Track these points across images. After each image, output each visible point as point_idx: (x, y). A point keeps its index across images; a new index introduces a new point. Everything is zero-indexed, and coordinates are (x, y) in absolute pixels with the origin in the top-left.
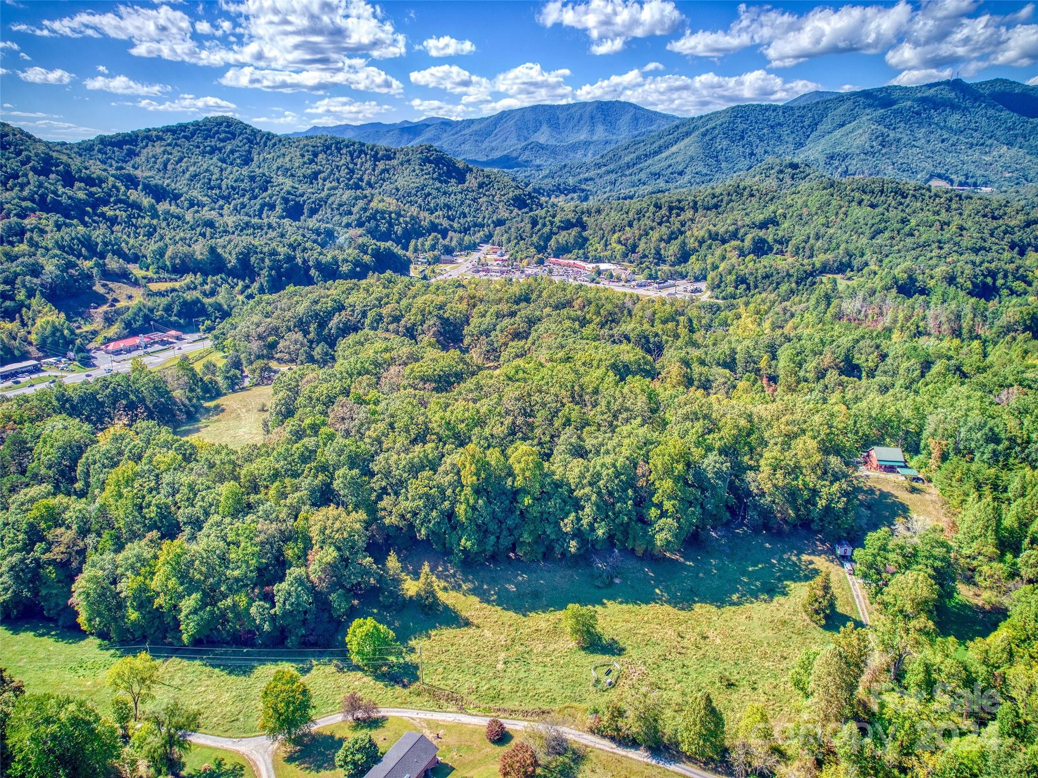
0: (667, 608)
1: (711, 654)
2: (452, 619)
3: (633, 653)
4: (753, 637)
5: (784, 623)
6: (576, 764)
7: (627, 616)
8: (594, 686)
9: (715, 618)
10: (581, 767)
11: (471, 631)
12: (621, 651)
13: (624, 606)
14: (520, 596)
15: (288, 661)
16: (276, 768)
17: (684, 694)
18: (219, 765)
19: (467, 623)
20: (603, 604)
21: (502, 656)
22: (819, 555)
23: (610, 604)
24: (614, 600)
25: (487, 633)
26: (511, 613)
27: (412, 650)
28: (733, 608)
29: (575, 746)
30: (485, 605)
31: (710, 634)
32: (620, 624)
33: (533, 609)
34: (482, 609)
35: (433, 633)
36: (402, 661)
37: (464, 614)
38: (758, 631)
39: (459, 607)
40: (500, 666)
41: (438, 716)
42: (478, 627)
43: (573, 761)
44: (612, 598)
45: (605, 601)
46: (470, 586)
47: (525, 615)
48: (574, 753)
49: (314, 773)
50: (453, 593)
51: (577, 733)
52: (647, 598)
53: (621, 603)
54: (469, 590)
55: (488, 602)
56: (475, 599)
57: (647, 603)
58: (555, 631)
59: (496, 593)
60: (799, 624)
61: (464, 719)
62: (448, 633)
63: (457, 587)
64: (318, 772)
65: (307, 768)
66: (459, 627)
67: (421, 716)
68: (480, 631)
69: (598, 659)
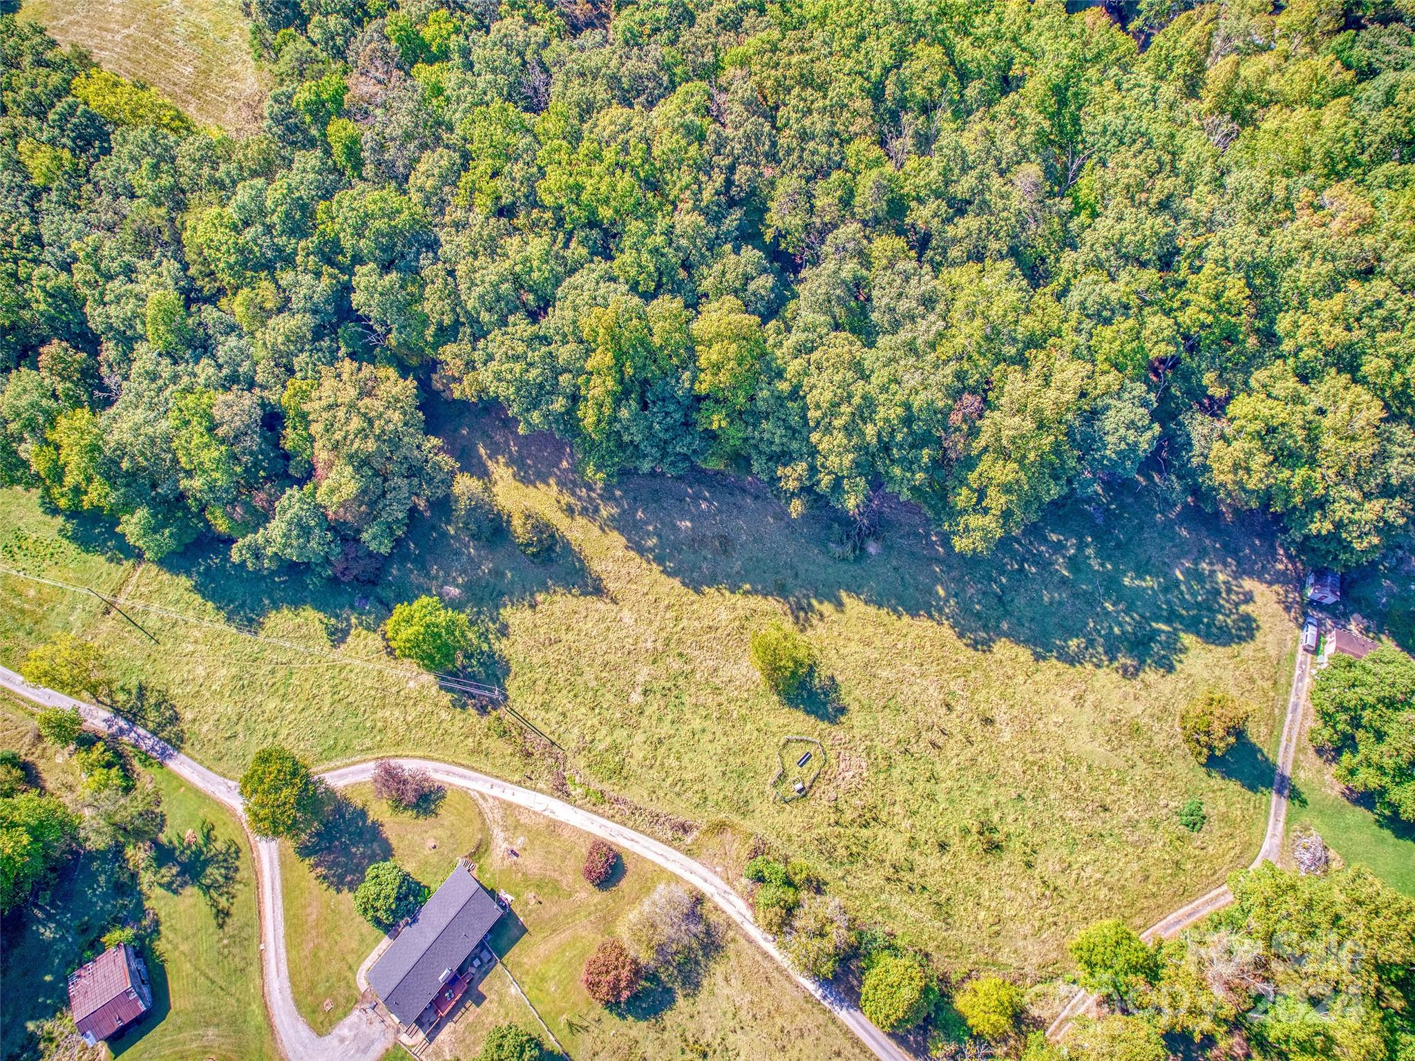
1: (985, 761)
3: (856, 719)
4: (1072, 746)
5: (1136, 731)
6: (706, 955)
7: (870, 630)
8: (775, 785)
9: (1021, 678)
10: (711, 964)
11: (600, 605)
12: (834, 713)
13: (872, 610)
14: (697, 541)
16: (283, 864)
17: (912, 844)
18: (208, 838)
19: (597, 590)
20: (838, 601)
21: (643, 673)
22: (1270, 584)
24: (859, 594)
26: (673, 582)
27: (504, 631)
29: (713, 918)
30: (632, 554)
31: (1000, 716)
32: (853, 646)
33: (712, 581)
34: (625, 561)
35: (541, 598)
36: (485, 647)
37: (596, 567)
38: (1084, 735)
40: (636, 698)
41: (522, 797)
42: (614, 601)
43: (704, 947)
45: (843, 594)
46: (615, 511)
47: (698, 591)
48: (708, 933)
49: (332, 891)
50: (580, 521)
51: (724, 886)
54: (612, 518)
55: (641, 551)
56: (617, 540)
57: (913, 612)
59: (656, 534)
60: (1160, 741)
61: (562, 811)
62: (563, 603)
63: (590, 512)
64: (339, 891)
65: (325, 877)
66: (585, 594)
67: (496, 792)
68: (616, 608)
69: (796, 721)
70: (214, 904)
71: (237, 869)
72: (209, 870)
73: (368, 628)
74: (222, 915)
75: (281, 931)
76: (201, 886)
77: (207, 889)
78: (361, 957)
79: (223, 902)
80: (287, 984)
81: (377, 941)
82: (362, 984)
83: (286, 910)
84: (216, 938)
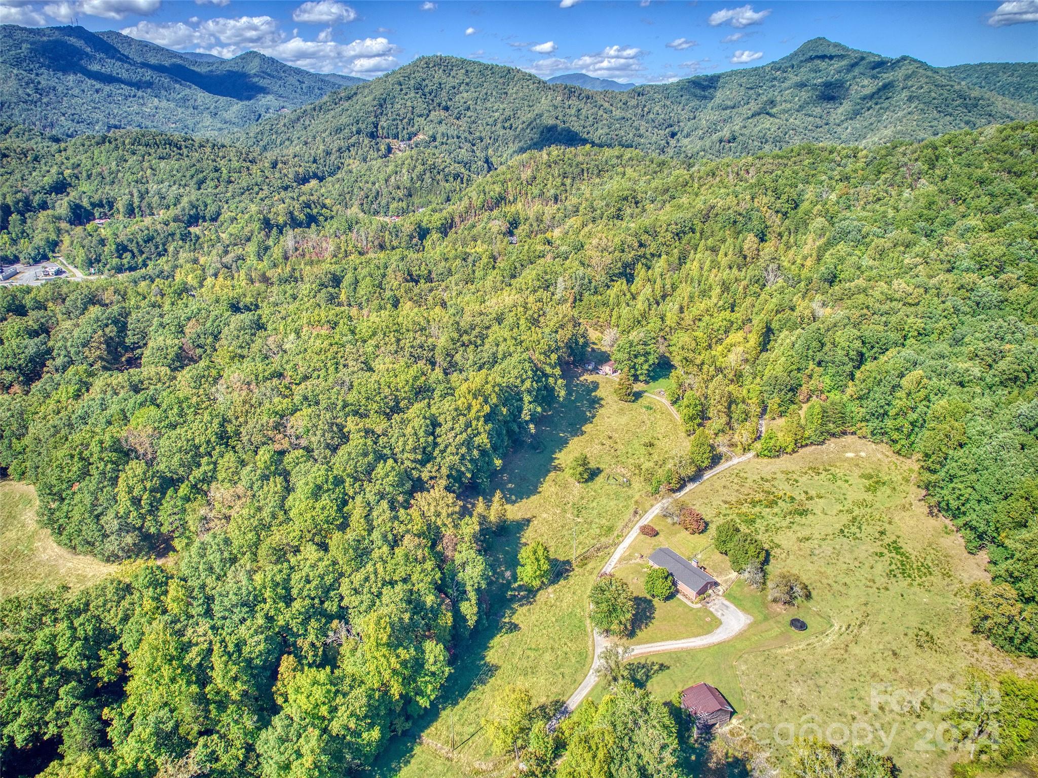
0: (576, 439)
2: (520, 526)
4: (623, 423)
7: (571, 455)
8: (623, 487)
9: (598, 427)
11: (536, 522)
12: (599, 470)
13: (562, 452)
14: (520, 485)
15: (492, 637)
19: (529, 521)
20: (556, 458)
21: (570, 515)
22: (584, 374)
23: (557, 455)
25: (545, 515)
26: (533, 498)
28: (596, 418)
30: (517, 505)
31: (609, 435)
33: (536, 488)
34: (520, 508)
35: (523, 540)
37: (518, 518)
38: (620, 419)
39: (512, 517)
40: (580, 520)
42: (535, 517)
44: (555, 452)
45: (554, 456)
47: (540, 493)
52: (565, 442)
53: (560, 451)
55: (516, 502)
56: (508, 507)
58: (564, 487)
59: (511, 495)
62: (529, 533)
64: (654, 618)
65: (647, 624)
66: (528, 526)
67: (613, 564)
68: (538, 518)
69: (600, 479)
70: (657, 672)
71: (639, 663)
72: (639, 677)
73: (514, 613)
74: (662, 667)
76: (647, 681)
77: (648, 677)
78: (686, 606)
79: (656, 667)
80: (699, 638)
81: (679, 599)
82: (699, 605)
83: (663, 640)
84: (676, 669)
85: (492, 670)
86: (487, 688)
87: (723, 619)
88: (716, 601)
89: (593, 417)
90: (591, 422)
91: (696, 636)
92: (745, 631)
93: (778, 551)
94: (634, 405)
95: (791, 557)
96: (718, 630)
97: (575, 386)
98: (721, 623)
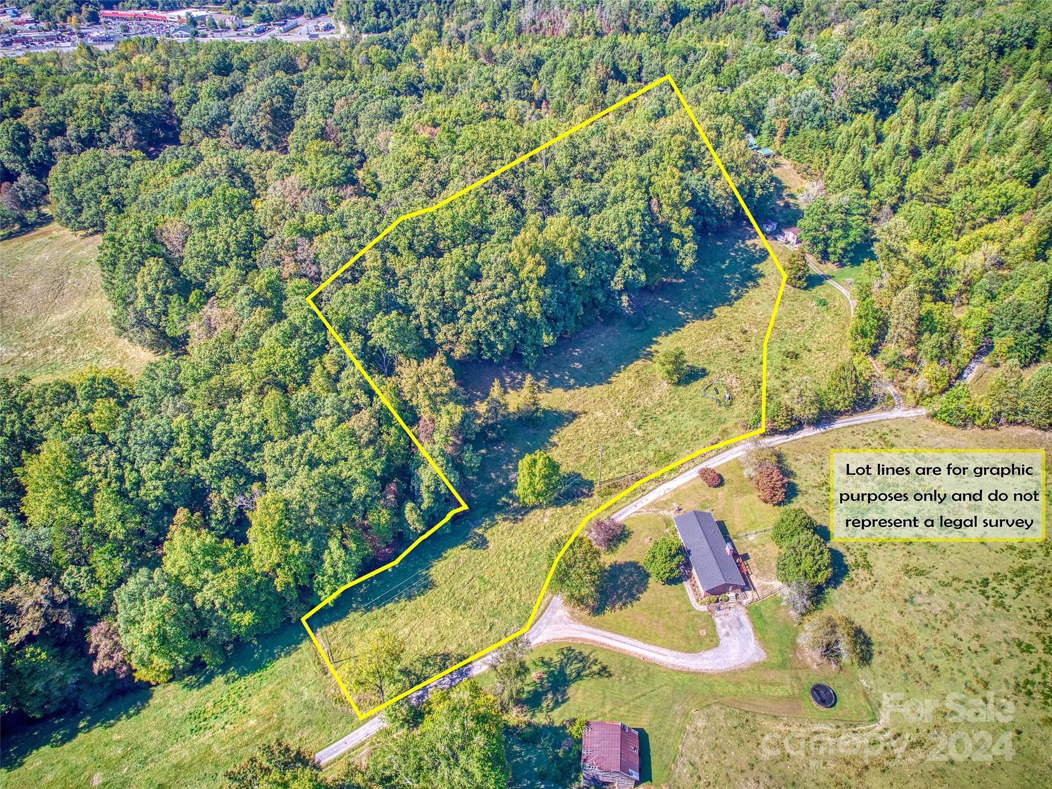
0: (698, 323)
2: (560, 419)
8: (720, 406)
11: (583, 420)
12: (703, 373)
14: (590, 369)
16: (598, 627)
18: (547, 664)
19: (575, 416)
20: (656, 342)
21: (630, 424)
23: (659, 339)
24: (660, 335)
25: (599, 414)
26: (597, 388)
28: (740, 301)
33: (609, 374)
35: (555, 439)
37: (564, 409)
39: (555, 406)
40: (639, 432)
41: (652, 497)
42: (586, 413)
44: (658, 334)
45: (656, 339)
46: (545, 381)
47: (610, 383)
52: (680, 323)
53: (666, 335)
55: (572, 387)
56: (559, 391)
57: (683, 326)
58: (647, 383)
59: (570, 377)
62: (567, 432)
64: (638, 599)
65: (624, 604)
66: (571, 422)
67: (639, 506)
68: (589, 416)
69: (697, 386)
70: (592, 674)
71: (581, 653)
72: (568, 672)
73: (491, 526)
74: (604, 672)
75: (640, 644)
76: (574, 681)
77: (579, 676)
78: (687, 602)
79: (595, 668)
80: (675, 653)
81: (683, 589)
82: (704, 608)
83: (629, 635)
84: (617, 683)
85: (429, 585)
86: (411, 605)
87: (724, 641)
88: (731, 612)
89: (737, 299)
90: (731, 305)
91: (672, 648)
92: (742, 671)
93: (863, 573)
94: (804, 294)
95: (876, 591)
96: (707, 654)
97: (736, 251)
98: (717, 646)
